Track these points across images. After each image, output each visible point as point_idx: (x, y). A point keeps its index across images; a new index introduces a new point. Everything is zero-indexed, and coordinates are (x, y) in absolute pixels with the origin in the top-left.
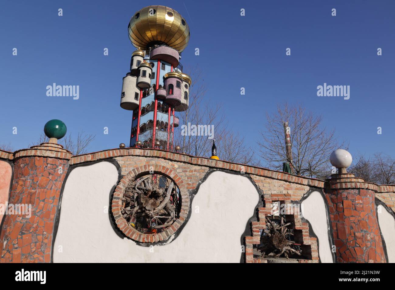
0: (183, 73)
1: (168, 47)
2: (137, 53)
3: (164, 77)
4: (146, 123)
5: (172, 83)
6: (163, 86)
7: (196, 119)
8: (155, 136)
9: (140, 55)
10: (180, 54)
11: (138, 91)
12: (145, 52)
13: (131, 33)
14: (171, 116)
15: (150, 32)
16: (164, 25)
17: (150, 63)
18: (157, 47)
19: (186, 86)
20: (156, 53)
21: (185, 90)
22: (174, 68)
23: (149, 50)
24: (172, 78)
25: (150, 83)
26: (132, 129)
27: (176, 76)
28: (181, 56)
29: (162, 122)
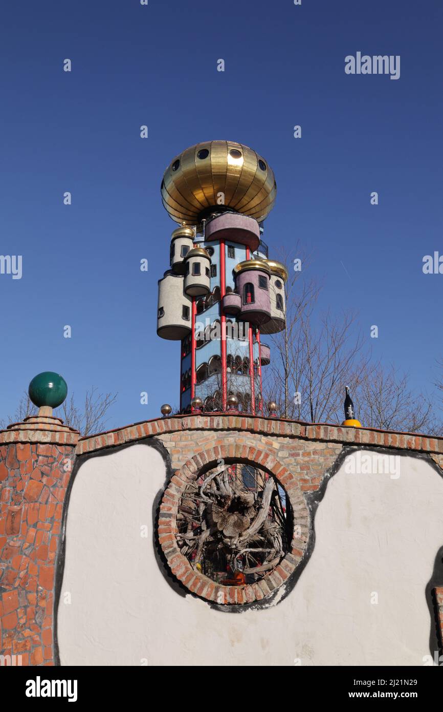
0: (269, 259)
1: (237, 215)
2: (181, 233)
3: (234, 272)
4: (207, 362)
5: (250, 282)
6: (233, 287)
7: (305, 347)
8: (226, 385)
9: (187, 235)
10: (261, 224)
11: (188, 303)
12: (195, 228)
13: (167, 197)
14: (253, 343)
15: (201, 191)
16: (226, 175)
17: (206, 249)
18: (216, 217)
19: (278, 284)
20: (216, 228)
21: (278, 291)
22: (252, 252)
23: (202, 224)
24: (249, 272)
25: (208, 285)
26: (182, 375)
27: (257, 266)
28: (263, 228)
29: (238, 357)
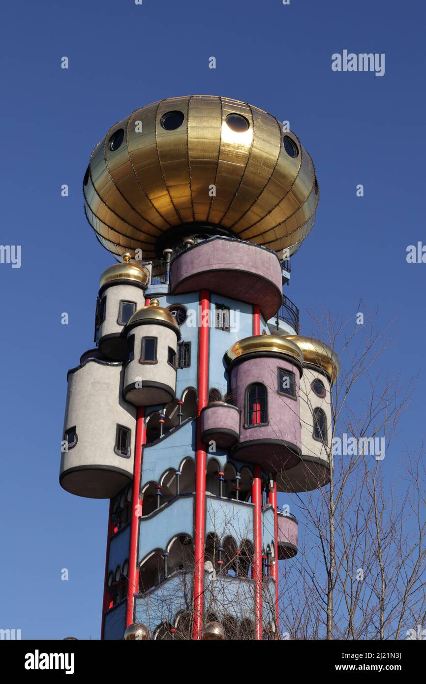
0: (300, 335)
1: (236, 243)
2: (121, 275)
3: (226, 358)
4: (164, 548)
5: (260, 381)
6: (224, 391)
7: (371, 525)
8: (202, 599)
9: (132, 279)
10: (284, 265)
11: (129, 421)
12: (150, 267)
13: (95, 202)
14: (263, 511)
15: (165, 192)
16: (217, 164)
17: (171, 309)
18: (193, 246)
19: (318, 387)
20: (193, 269)
21: (316, 401)
22: (266, 320)
23: (165, 258)
24: (258, 360)
25: (172, 385)
26: (109, 574)
27: (275, 349)
28: (289, 270)
29: (229, 540)
